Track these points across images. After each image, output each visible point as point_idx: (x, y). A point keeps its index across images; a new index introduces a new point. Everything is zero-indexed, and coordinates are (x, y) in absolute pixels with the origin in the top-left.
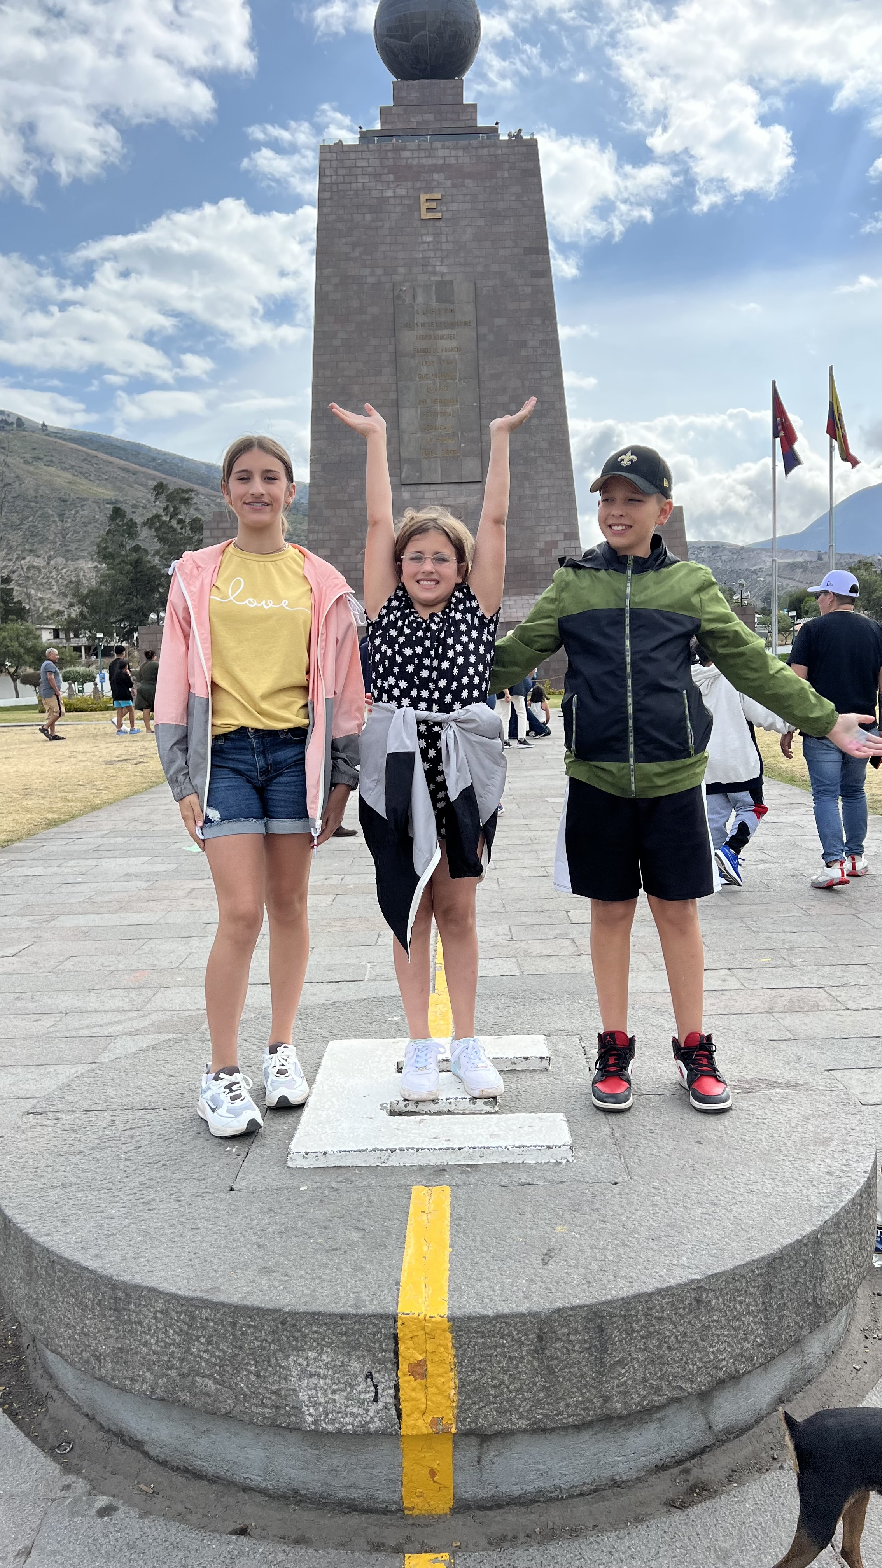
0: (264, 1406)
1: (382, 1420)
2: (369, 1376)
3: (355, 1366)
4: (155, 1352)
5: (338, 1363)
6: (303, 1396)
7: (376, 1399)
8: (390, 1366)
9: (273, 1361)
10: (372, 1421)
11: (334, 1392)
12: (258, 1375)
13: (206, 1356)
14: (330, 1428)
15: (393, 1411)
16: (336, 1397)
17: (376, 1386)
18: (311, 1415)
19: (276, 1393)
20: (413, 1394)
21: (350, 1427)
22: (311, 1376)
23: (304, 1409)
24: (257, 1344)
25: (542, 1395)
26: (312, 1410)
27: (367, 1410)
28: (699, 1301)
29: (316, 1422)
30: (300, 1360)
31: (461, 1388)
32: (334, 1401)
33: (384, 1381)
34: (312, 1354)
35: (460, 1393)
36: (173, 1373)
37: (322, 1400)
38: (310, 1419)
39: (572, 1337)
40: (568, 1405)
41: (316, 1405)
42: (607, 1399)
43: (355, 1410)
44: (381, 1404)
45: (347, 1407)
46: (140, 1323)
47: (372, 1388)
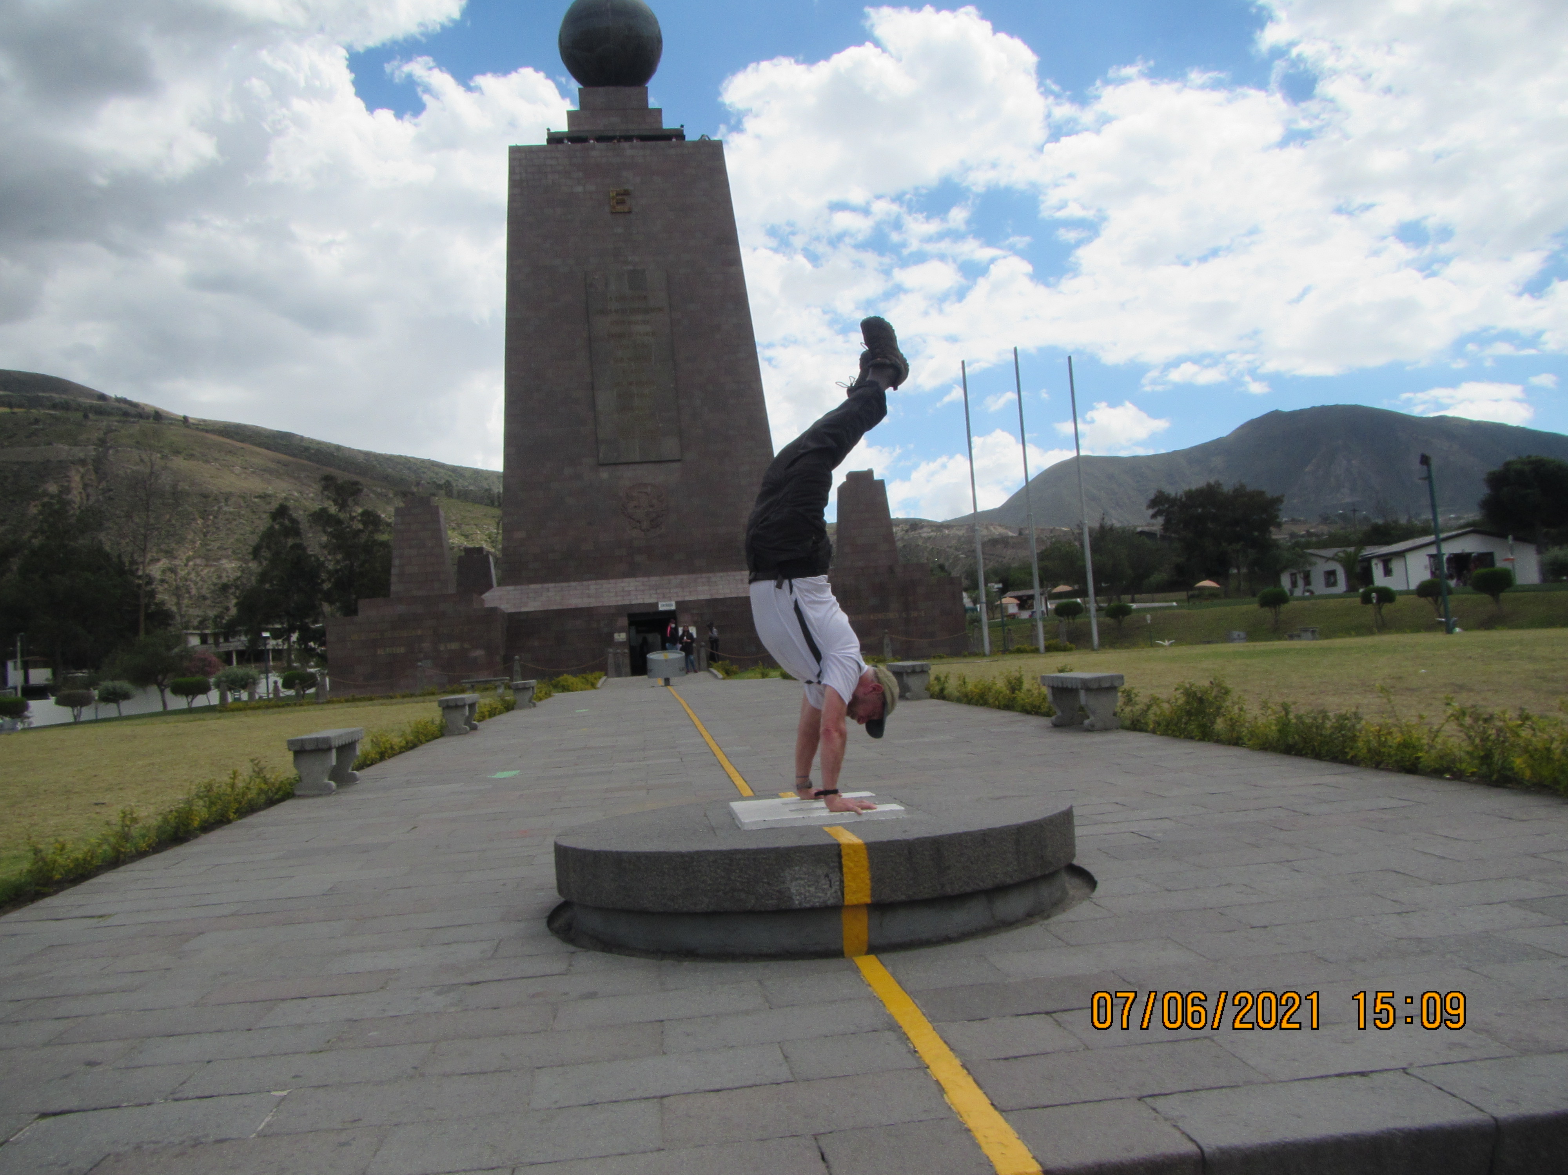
0: (772, 899)
1: (834, 898)
2: (827, 876)
3: (820, 872)
4: (710, 885)
5: (810, 871)
6: (793, 890)
7: (831, 886)
8: (837, 870)
9: (777, 875)
10: (829, 899)
11: (809, 886)
12: (768, 883)
13: (739, 879)
14: (808, 905)
15: (839, 893)
16: (811, 889)
17: (830, 881)
18: (798, 900)
19: (779, 891)
20: (850, 884)
21: (818, 904)
22: (797, 879)
23: (794, 897)
24: (767, 867)
25: (911, 882)
26: (798, 897)
27: (826, 894)
28: (985, 840)
29: (800, 904)
30: (791, 872)
31: (872, 879)
32: (809, 891)
33: (835, 877)
34: (797, 868)
35: (872, 882)
36: (721, 893)
37: (803, 891)
38: (797, 902)
39: (925, 852)
40: (925, 888)
41: (800, 894)
42: (943, 886)
43: (820, 895)
44: (833, 890)
45: (816, 893)
46: (700, 871)
47: (828, 882)
